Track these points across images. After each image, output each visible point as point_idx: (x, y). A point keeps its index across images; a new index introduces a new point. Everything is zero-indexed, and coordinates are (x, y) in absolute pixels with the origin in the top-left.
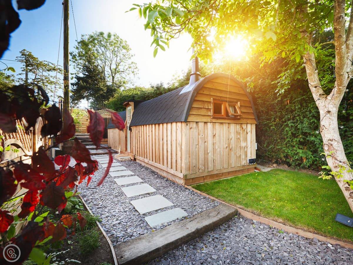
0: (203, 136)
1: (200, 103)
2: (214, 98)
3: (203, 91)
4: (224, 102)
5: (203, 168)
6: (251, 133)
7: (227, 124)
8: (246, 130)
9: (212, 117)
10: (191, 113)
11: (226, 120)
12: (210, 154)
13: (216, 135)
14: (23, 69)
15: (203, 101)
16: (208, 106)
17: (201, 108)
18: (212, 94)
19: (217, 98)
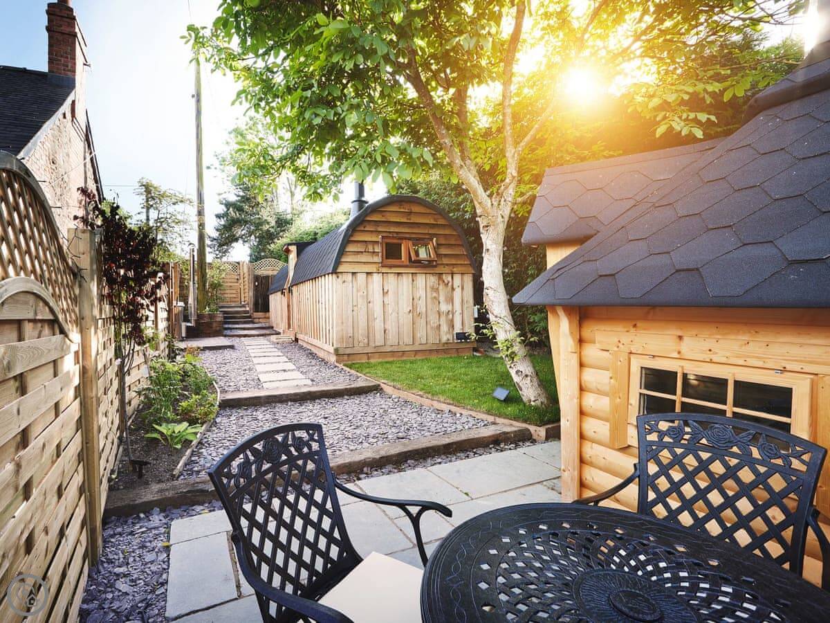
0: (365, 293)
1: (359, 245)
2: (385, 234)
3: (365, 227)
4: (404, 241)
5: (366, 341)
6: (463, 288)
7: (410, 275)
8: (450, 284)
9: (380, 265)
10: (343, 260)
11: (409, 269)
12: (377, 321)
13: (389, 293)
14: (142, 206)
15: (366, 242)
16: (374, 249)
17: (362, 252)
18: (380, 229)
19: (391, 235)
